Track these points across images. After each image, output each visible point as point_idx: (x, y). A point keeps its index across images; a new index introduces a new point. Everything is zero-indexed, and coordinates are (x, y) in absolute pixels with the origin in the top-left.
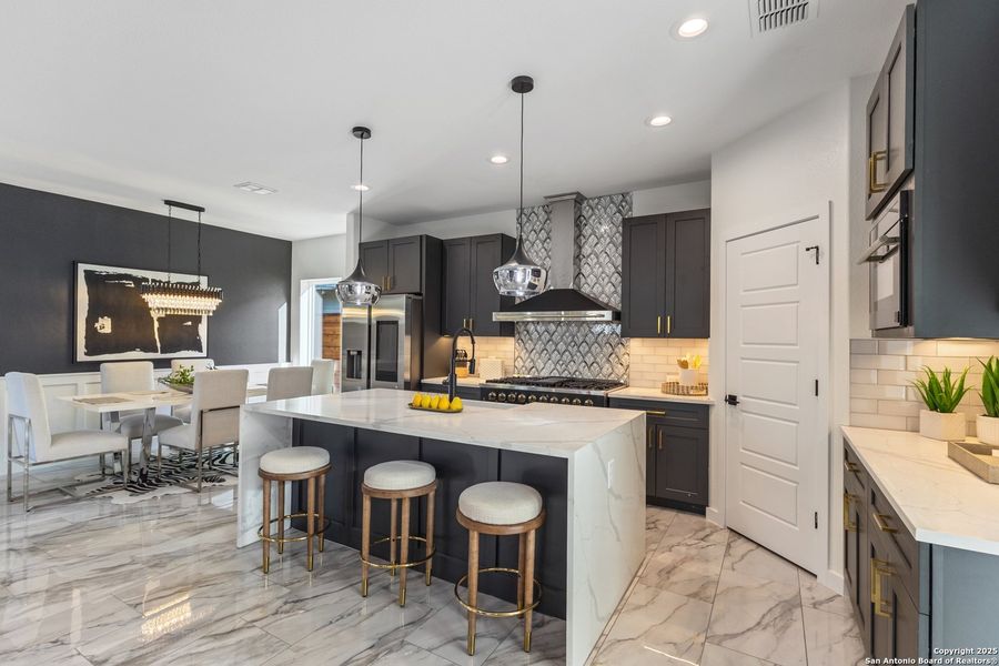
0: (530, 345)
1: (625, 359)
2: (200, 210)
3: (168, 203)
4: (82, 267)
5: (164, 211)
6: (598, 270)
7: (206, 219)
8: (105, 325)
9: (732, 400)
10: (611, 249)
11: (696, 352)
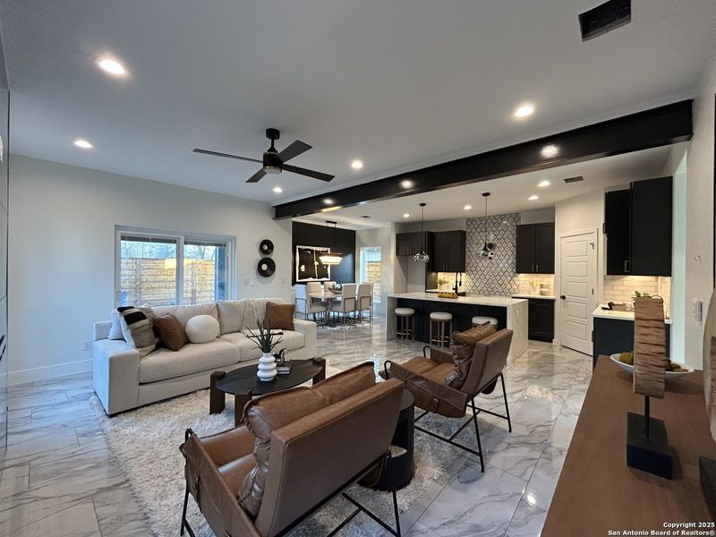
0: (472, 276)
1: (517, 283)
2: (335, 223)
3: (327, 222)
4: (298, 247)
5: (326, 225)
6: (504, 245)
7: (337, 226)
8: (303, 268)
9: (563, 297)
10: (511, 236)
11: (548, 280)
